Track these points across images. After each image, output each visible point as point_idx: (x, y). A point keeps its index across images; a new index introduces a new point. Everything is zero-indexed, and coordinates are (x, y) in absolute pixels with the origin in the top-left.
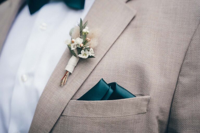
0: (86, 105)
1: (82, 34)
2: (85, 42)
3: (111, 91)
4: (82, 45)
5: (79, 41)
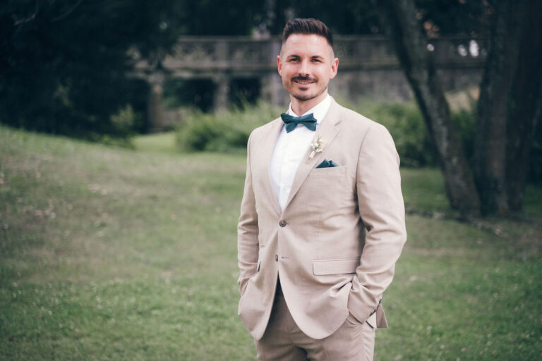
0: (318, 170)
3: (329, 164)
4: (318, 147)
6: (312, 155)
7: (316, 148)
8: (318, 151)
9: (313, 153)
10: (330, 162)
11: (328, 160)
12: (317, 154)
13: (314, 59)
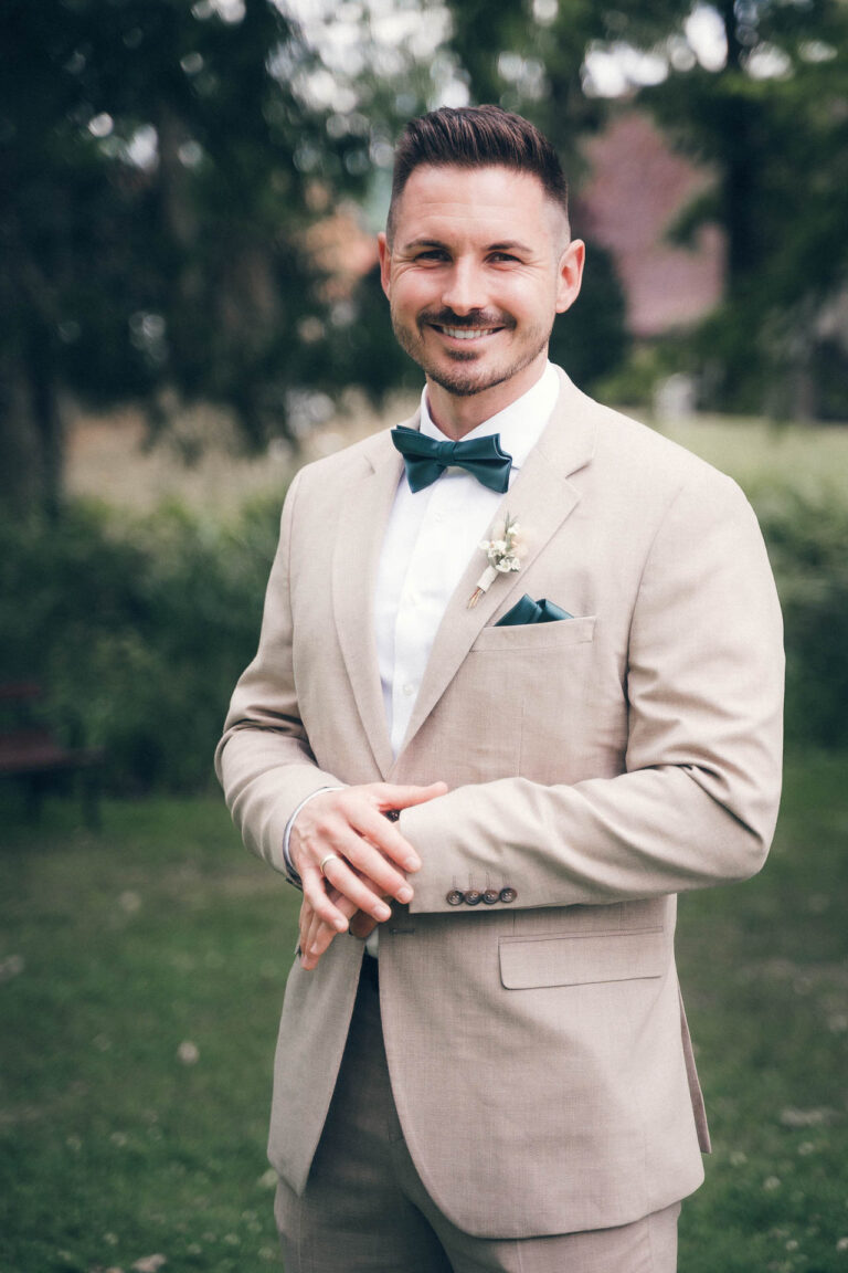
0: (504, 633)
1: (507, 537)
2: (509, 548)
3: (539, 610)
4: (504, 553)
5: (501, 546)
6: (484, 583)
7: (499, 558)
8: (504, 567)
9: (489, 574)
10: (542, 603)
11: (534, 598)
12: (501, 577)
13: (499, 255)
